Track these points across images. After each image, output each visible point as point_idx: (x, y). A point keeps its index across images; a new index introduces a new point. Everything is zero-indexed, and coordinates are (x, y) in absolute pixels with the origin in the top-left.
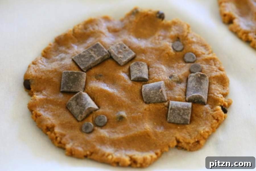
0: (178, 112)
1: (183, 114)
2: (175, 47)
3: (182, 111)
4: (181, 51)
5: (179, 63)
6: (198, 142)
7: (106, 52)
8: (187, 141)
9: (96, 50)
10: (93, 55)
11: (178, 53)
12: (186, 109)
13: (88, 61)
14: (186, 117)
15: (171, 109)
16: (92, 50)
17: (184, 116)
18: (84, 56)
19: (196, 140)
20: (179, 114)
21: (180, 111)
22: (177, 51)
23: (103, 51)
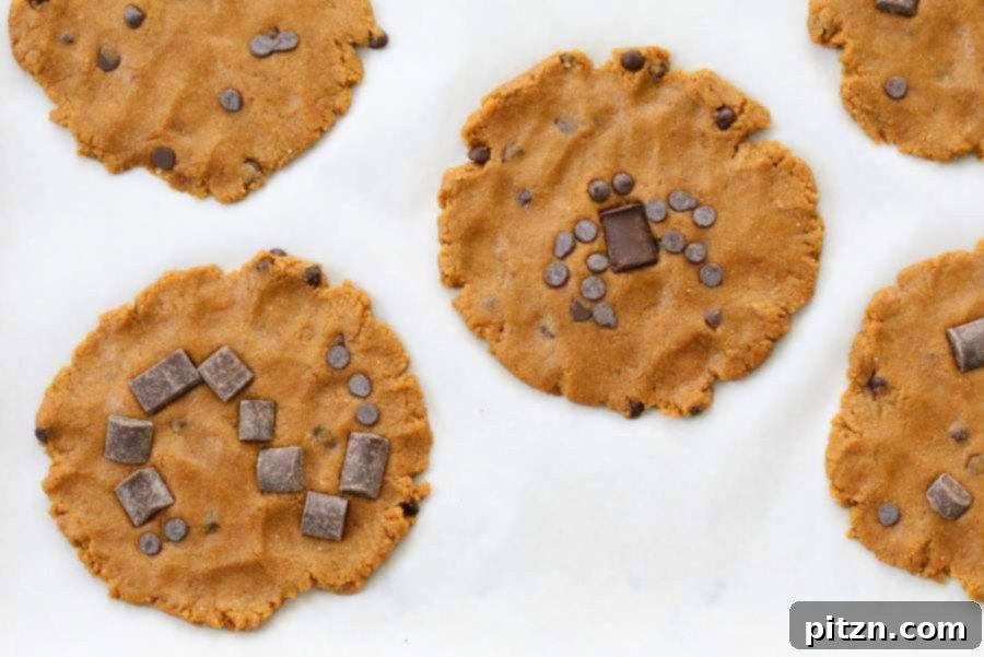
0: (319, 521)
1: (329, 526)
2: (332, 361)
3: (326, 522)
4: (344, 368)
5: (337, 396)
6: (352, 583)
7: (193, 376)
8: (332, 582)
9: (174, 368)
10: (169, 380)
11: (336, 374)
12: (335, 519)
13: (158, 395)
14: (334, 533)
15: (307, 515)
16: (166, 368)
17: (329, 531)
18: (150, 382)
19: (348, 580)
20: (320, 526)
21: (323, 521)
22: (335, 369)
23: (188, 372)
